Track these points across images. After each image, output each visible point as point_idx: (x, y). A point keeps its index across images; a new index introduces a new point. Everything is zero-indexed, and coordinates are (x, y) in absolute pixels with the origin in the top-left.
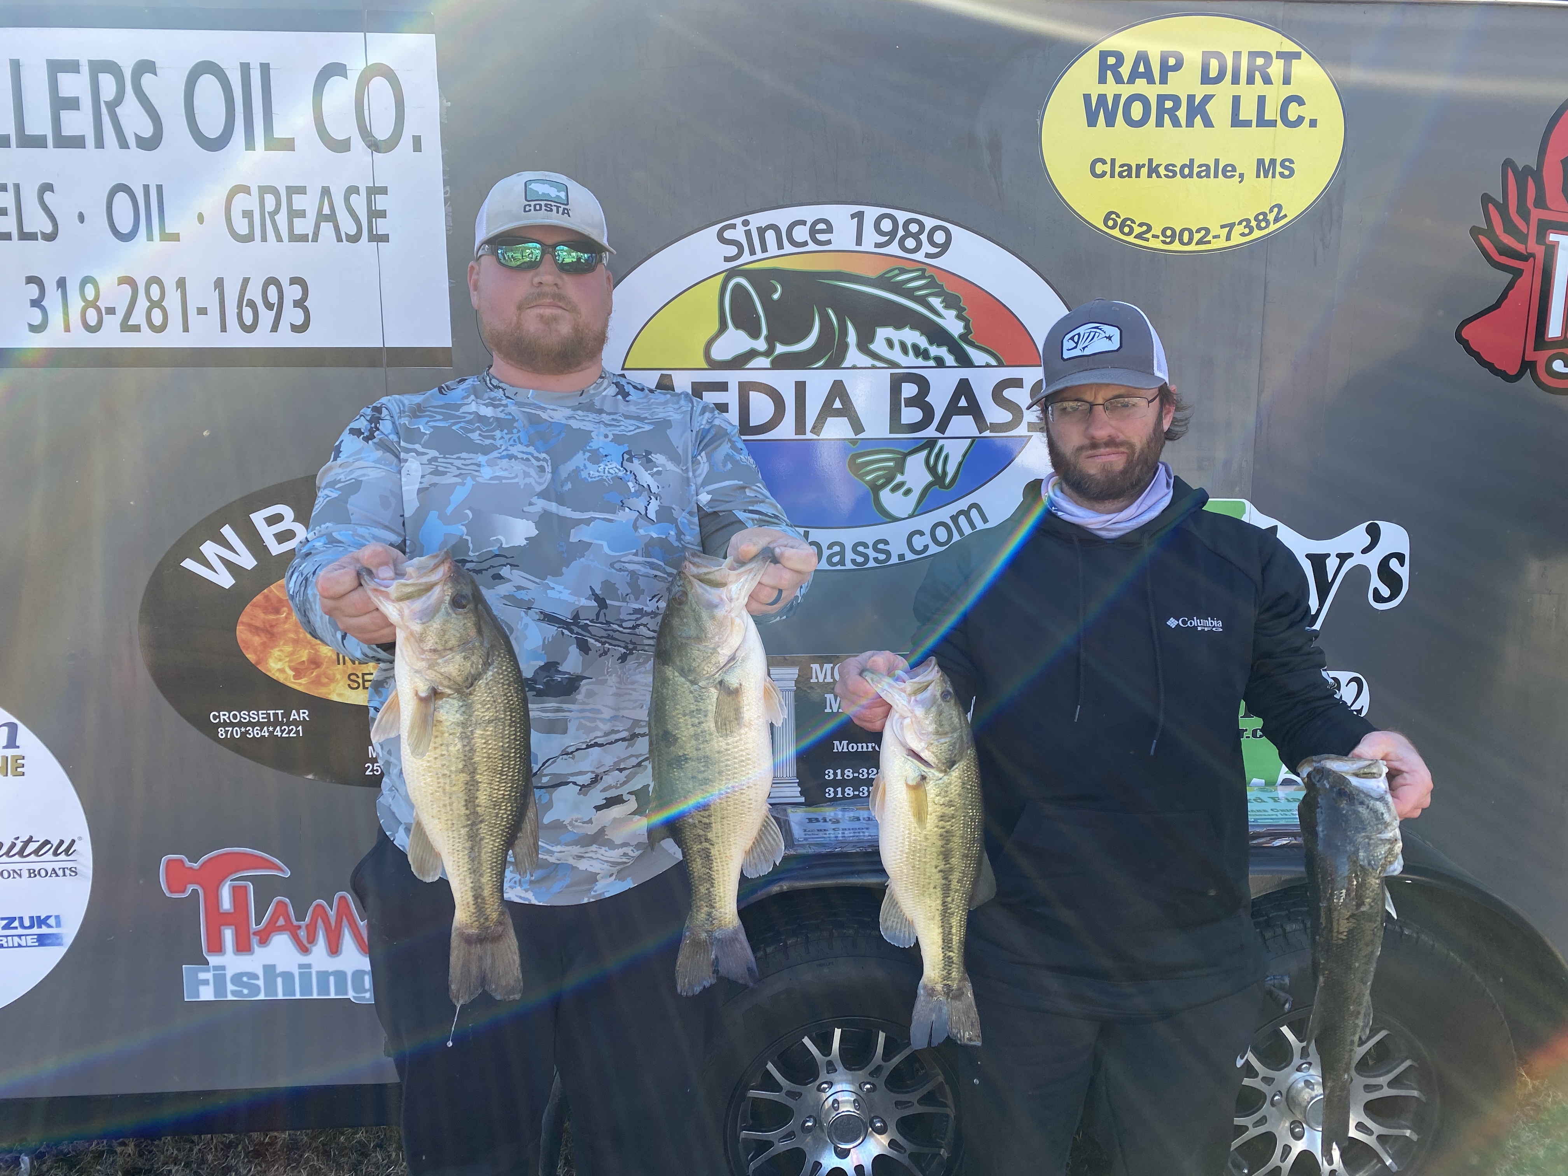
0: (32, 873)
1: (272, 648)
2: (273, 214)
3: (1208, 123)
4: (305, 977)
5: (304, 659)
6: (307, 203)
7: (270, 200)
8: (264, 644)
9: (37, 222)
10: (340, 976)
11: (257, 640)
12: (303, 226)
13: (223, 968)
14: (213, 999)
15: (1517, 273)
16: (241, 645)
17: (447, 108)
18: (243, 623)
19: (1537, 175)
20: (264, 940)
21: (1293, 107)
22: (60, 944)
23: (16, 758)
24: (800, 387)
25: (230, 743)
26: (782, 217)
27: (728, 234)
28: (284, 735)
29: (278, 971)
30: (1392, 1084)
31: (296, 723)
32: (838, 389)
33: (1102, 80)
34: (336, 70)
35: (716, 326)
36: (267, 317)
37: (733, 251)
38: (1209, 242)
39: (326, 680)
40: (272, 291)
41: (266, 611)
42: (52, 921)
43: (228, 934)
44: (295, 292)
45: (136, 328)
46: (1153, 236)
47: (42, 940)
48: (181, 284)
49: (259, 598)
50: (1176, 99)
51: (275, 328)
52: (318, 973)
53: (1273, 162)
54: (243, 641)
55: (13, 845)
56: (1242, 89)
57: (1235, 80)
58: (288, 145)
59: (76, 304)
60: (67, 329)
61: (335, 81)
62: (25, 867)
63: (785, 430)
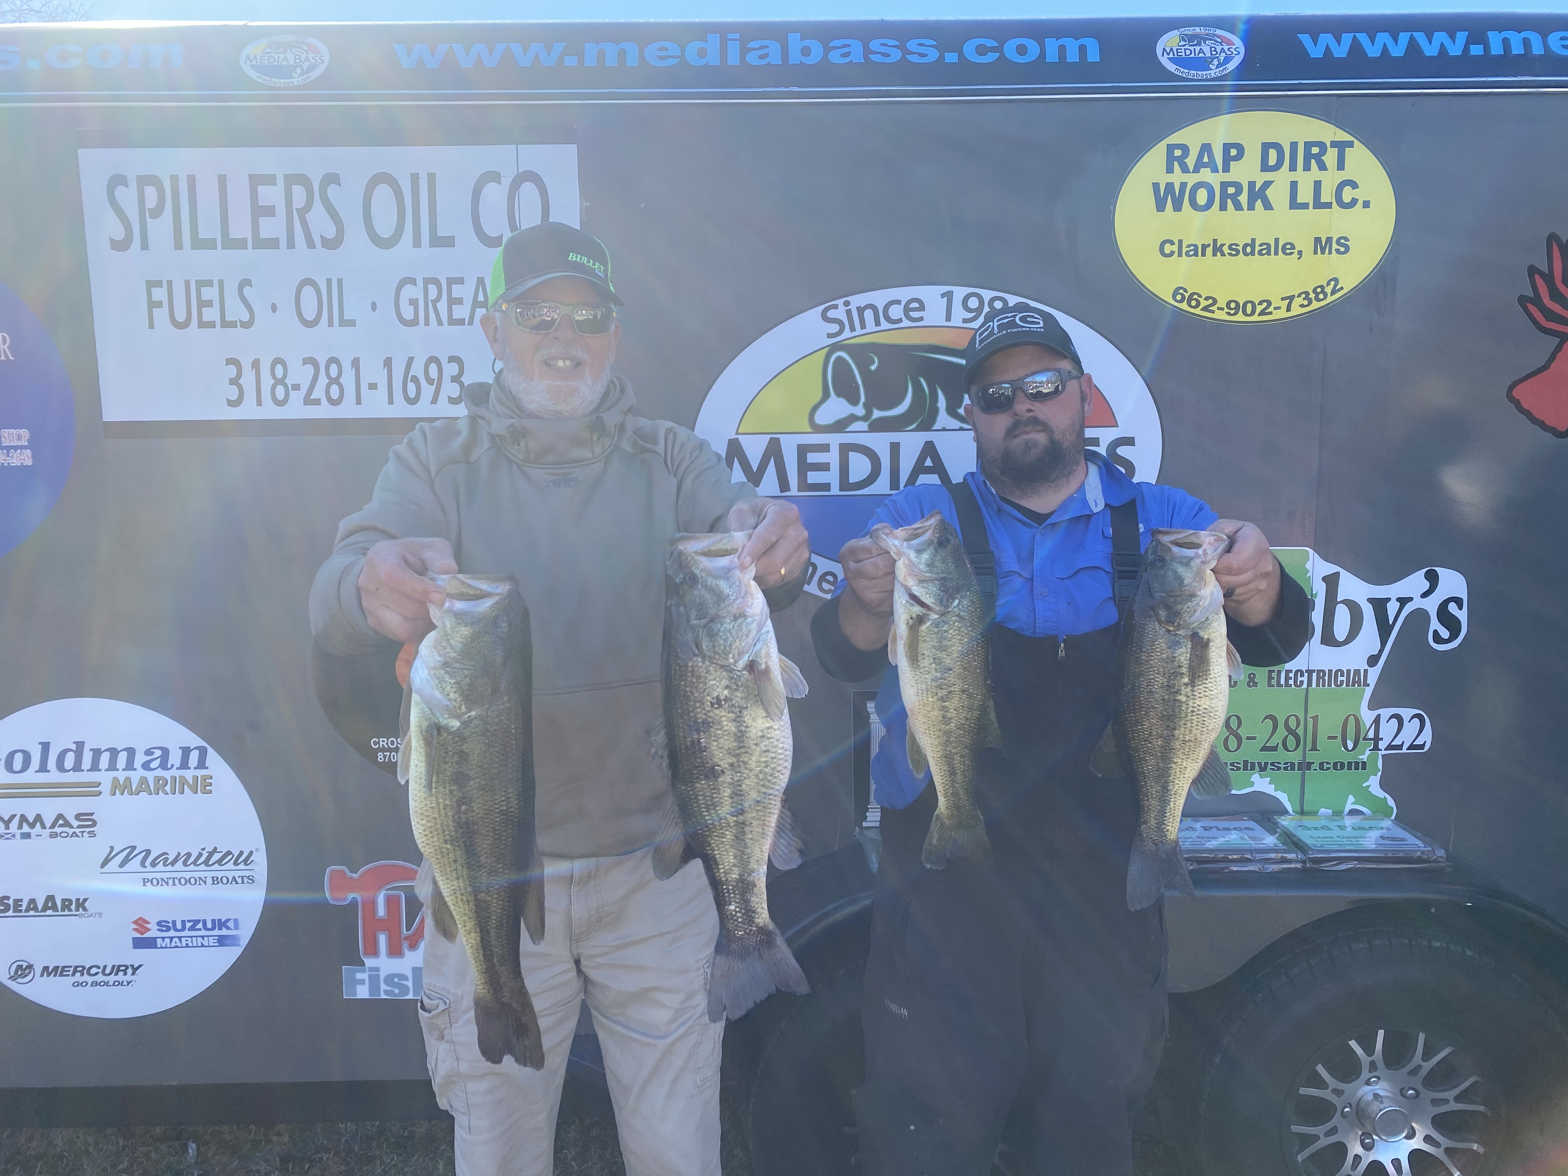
0: (216, 881)
2: (435, 302)
3: (1268, 206)
6: (464, 291)
7: (433, 290)
9: (236, 311)
12: (460, 312)
13: (377, 969)
14: (368, 997)
15: (1564, 338)
16: (400, 678)
17: (586, 208)
18: (402, 659)
20: (413, 946)
21: (1347, 189)
22: (237, 945)
23: (205, 778)
24: (895, 448)
25: (388, 766)
26: (879, 298)
27: (831, 314)
30: (1457, 1099)
32: (929, 449)
33: (1170, 170)
34: (494, 177)
35: (819, 396)
36: (428, 391)
37: (835, 328)
38: (1271, 313)
40: (433, 367)
42: (231, 924)
43: (382, 939)
44: (453, 369)
45: (317, 402)
46: (1219, 309)
47: (222, 941)
48: (356, 363)
50: (1238, 186)
51: (434, 401)
53: (1329, 240)
55: (200, 855)
56: (1300, 175)
57: (1293, 168)
58: (449, 242)
59: (267, 382)
60: (259, 403)
61: (490, 187)
62: (209, 875)
63: (882, 485)
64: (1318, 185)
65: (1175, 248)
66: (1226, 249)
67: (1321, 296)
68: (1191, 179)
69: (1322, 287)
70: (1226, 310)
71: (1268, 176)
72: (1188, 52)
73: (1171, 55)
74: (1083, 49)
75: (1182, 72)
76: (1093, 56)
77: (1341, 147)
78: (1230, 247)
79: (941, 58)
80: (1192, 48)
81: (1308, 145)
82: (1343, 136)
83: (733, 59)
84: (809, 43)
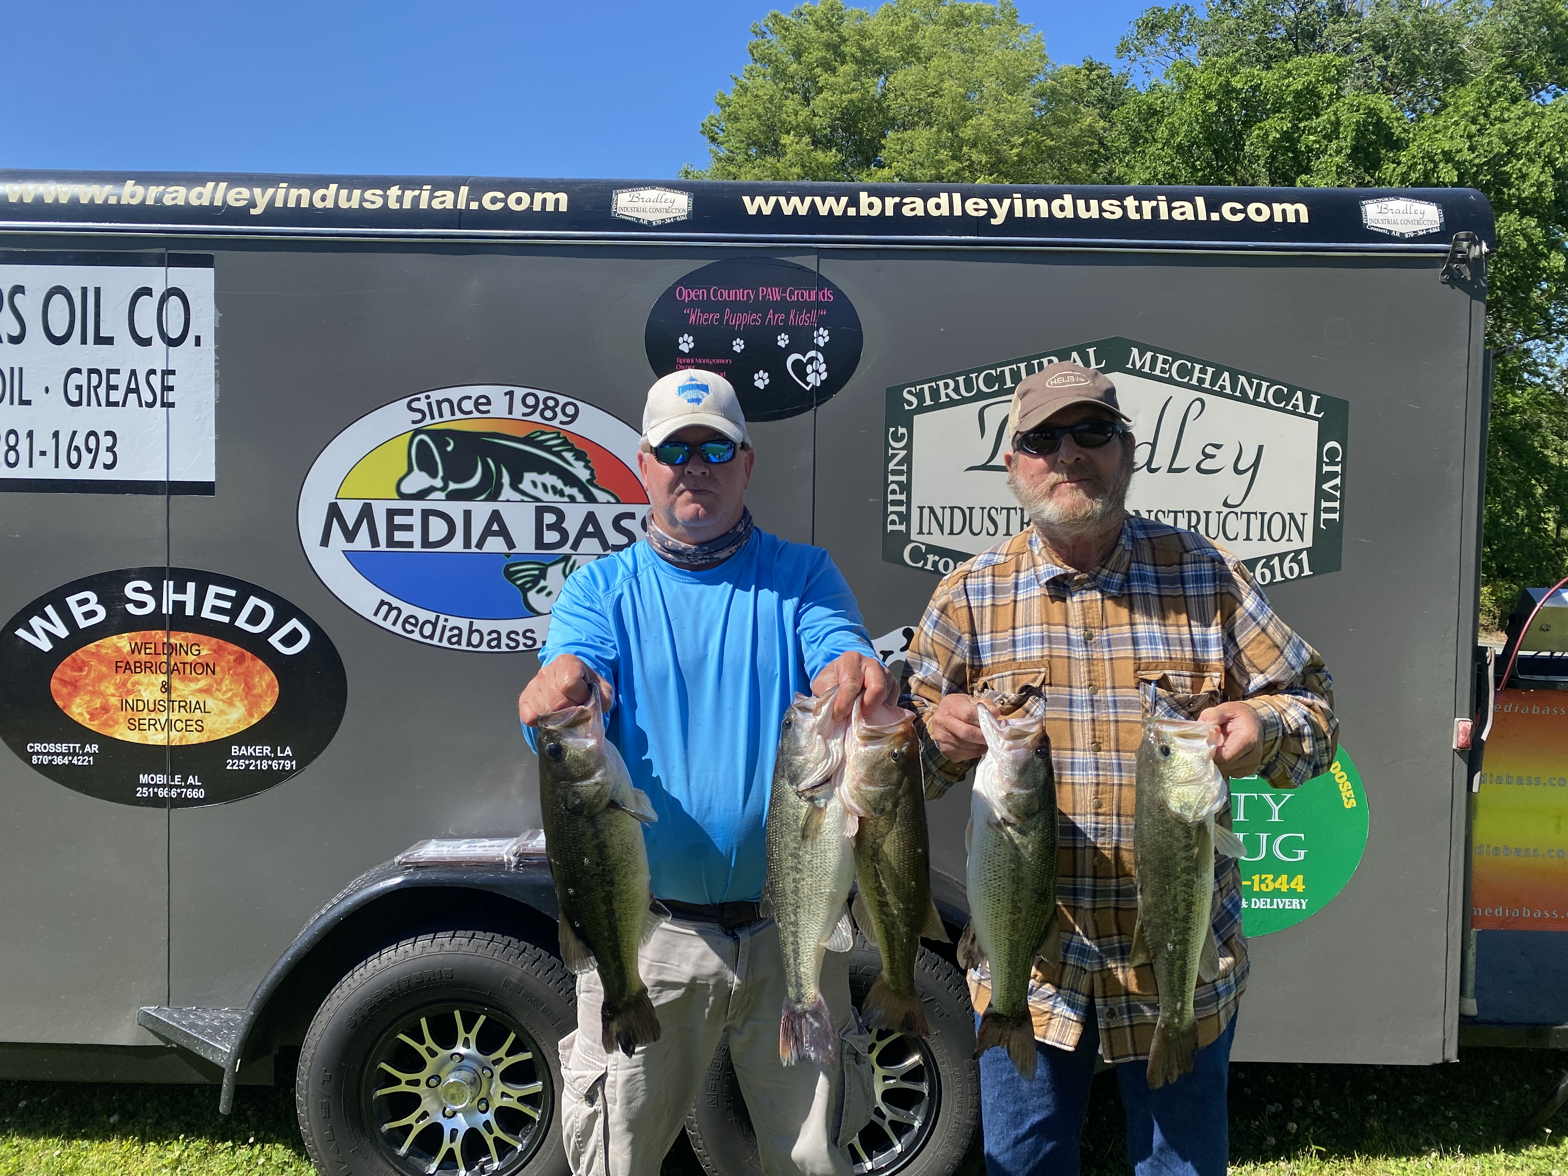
1: (75, 697)
2: (96, 388)
5: (98, 706)
6: (120, 380)
7: (95, 378)
8: (70, 693)
11: (65, 691)
12: (115, 396)
16: (53, 694)
17: (220, 317)
18: (56, 678)
25: (40, 768)
27: (415, 405)
28: (80, 763)
31: (89, 754)
32: (496, 516)
34: (147, 291)
35: (405, 469)
36: (87, 458)
37: (418, 416)
39: (111, 723)
40: (92, 439)
41: (73, 669)
44: (109, 441)
48: (30, 434)
49: (69, 660)
51: (92, 466)
54: (56, 691)
58: (109, 341)
61: (144, 299)
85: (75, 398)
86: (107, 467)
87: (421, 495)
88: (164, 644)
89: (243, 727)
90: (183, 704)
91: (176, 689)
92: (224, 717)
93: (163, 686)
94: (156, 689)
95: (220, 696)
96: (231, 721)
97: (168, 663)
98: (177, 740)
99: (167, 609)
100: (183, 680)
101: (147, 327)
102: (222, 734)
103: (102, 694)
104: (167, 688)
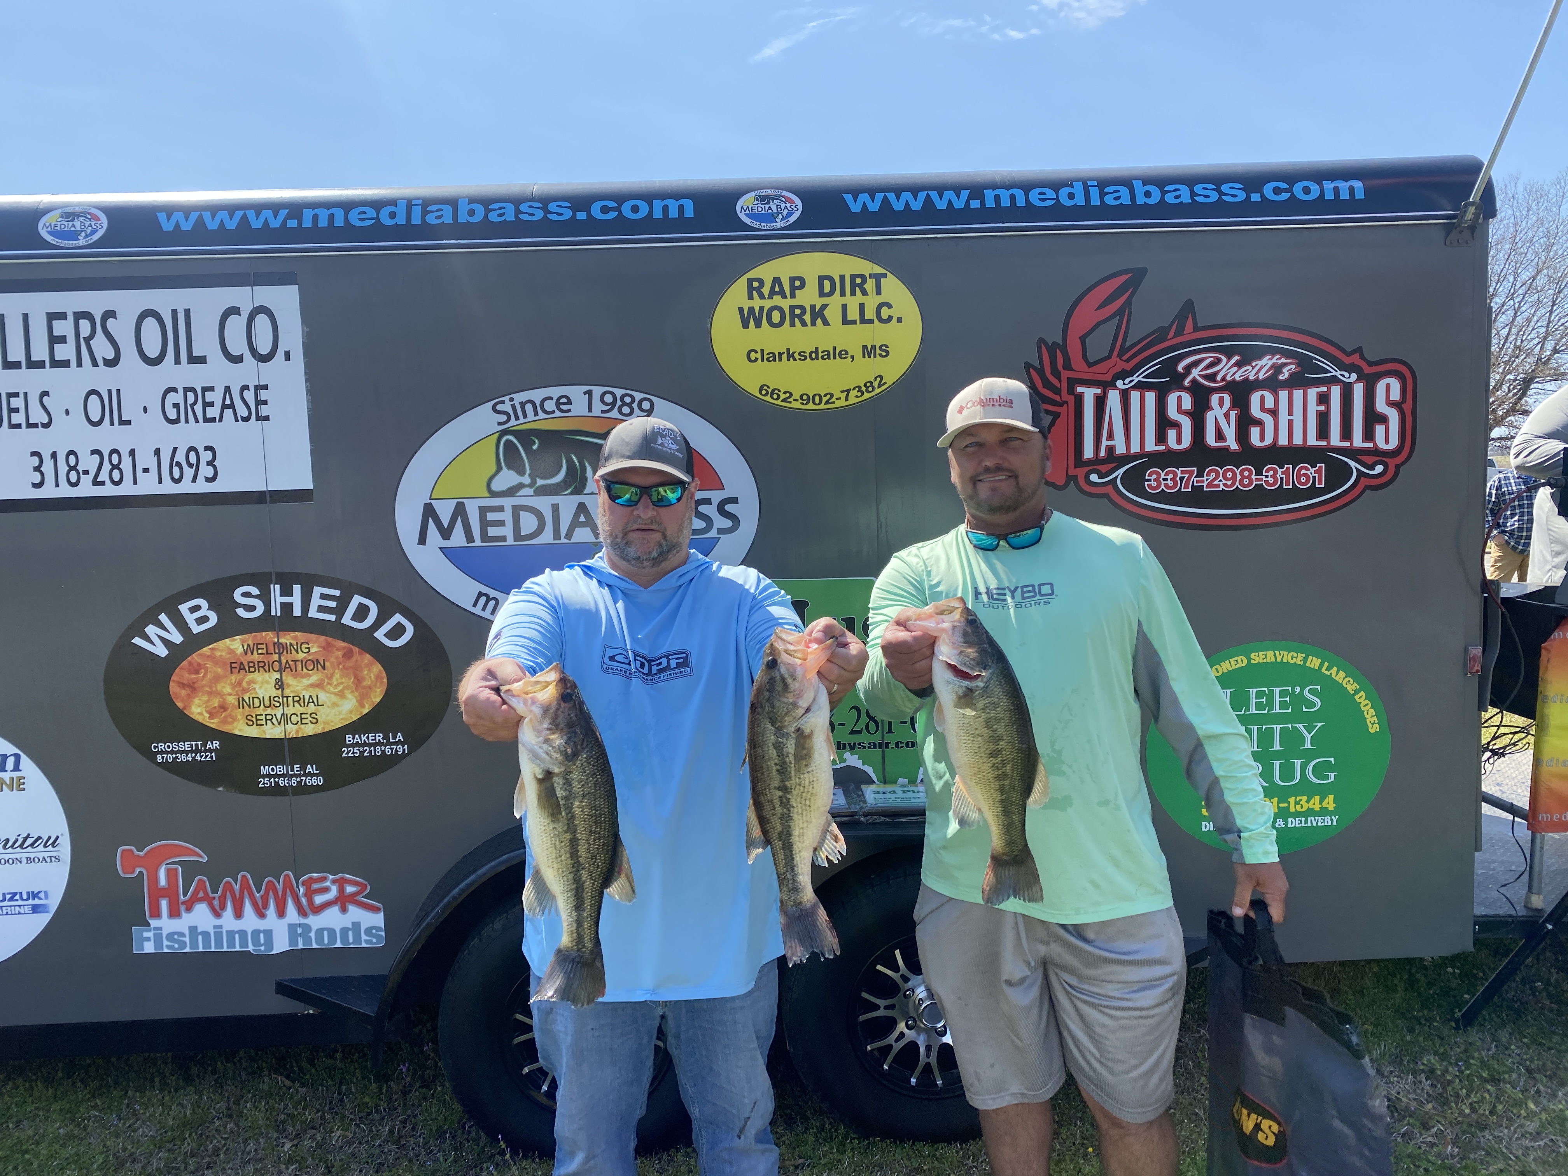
0: (29, 861)
1: (194, 698)
2: (193, 405)
3: (826, 323)
4: (218, 935)
5: (216, 705)
6: (215, 397)
7: (191, 396)
8: (188, 695)
9: (38, 416)
10: (243, 933)
11: (184, 693)
12: (212, 412)
13: (160, 929)
14: (153, 951)
15: (1056, 416)
16: (173, 696)
17: (307, 332)
18: (174, 681)
19: (1064, 348)
20: (189, 909)
21: (885, 309)
22: (48, 912)
23: (19, 778)
24: (555, 508)
25: (165, 765)
26: (537, 395)
27: (499, 407)
28: (203, 759)
29: (199, 930)
31: (211, 751)
32: (582, 508)
33: (750, 297)
34: (235, 311)
35: (494, 468)
36: (189, 473)
37: (503, 418)
38: (833, 403)
39: (230, 720)
40: (193, 454)
41: (190, 673)
42: (42, 895)
43: (164, 904)
44: (209, 455)
45: (103, 483)
46: (795, 400)
47: (35, 909)
48: (132, 453)
49: (185, 663)
50: (803, 309)
51: (194, 480)
52: (227, 931)
53: (874, 347)
54: (174, 693)
55: (17, 840)
56: (848, 299)
57: (843, 294)
58: (202, 360)
59: (63, 468)
60: (57, 485)
61: (233, 318)
62: (24, 856)
63: (547, 537)
64: (862, 306)
65: (759, 355)
66: (796, 356)
67: (870, 389)
68: (767, 304)
69: (871, 382)
70: (800, 401)
71: (825, 301)
72: (760, 209)
73: (747, 212)
74: (681, 208)
75: (756, 224)
76: (689, 213)
77: (878, 277)
78: (800, 354)
79: (574, 215)
80: (763, 206)
81: (853, 277)
82: (878, 270)
83: (416, 220)
84: (473, 206)
85: (172, 414)
86: (208, 480)
87: (511, 492)
88: (275, 644)
89: (355, 717)
90: (297, 699)
91: (289, 686)
92: (337, 709)
93: (277, 683)
94: (269, 686)
95: (332, 689)
96: (344, 712)
97: (280, 661)
98: (294, 732)
99: (275, 611)
100: (295, 676)
101: (237, 346)
102: (336, 724)
103: (220, 694)
104: (280, 685)
